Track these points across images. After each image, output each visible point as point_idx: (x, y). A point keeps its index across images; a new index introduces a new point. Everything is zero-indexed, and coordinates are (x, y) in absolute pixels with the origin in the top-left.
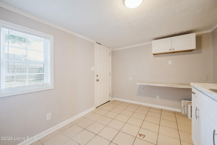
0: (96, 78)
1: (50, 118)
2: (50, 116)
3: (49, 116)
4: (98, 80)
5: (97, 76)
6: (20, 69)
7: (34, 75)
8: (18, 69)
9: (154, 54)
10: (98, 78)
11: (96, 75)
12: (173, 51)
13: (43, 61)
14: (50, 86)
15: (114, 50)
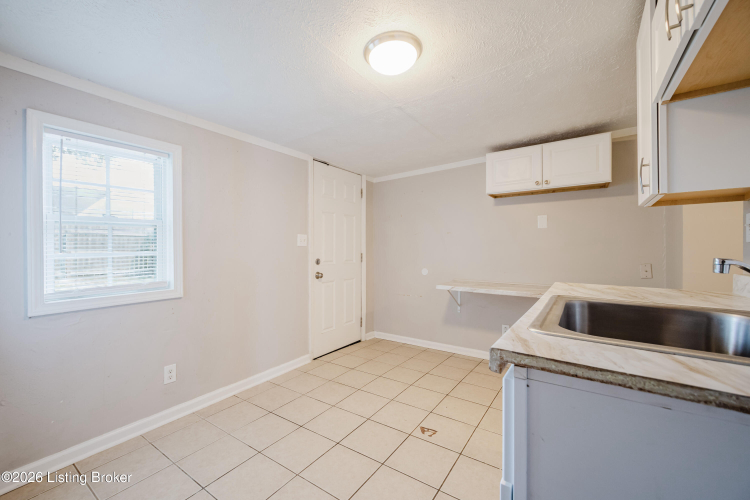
0: (313, 269)
1: (174, 379)
2: (174, 374)
3: (170, 373)
4: (319, 276)
5: (318, 262)
6: (85, 238)
7: (127, 258)
8: (78, 238)
9: (495, 197)
10: (319, 268)
11: (315, 260)
12: (545, 187)
13: (152, 218)
14: (172, 288)
15: (375, 180)
